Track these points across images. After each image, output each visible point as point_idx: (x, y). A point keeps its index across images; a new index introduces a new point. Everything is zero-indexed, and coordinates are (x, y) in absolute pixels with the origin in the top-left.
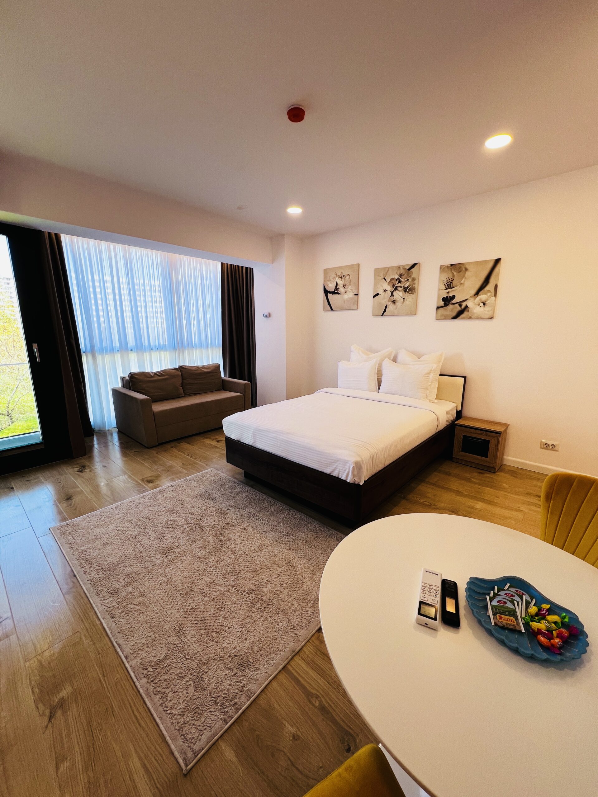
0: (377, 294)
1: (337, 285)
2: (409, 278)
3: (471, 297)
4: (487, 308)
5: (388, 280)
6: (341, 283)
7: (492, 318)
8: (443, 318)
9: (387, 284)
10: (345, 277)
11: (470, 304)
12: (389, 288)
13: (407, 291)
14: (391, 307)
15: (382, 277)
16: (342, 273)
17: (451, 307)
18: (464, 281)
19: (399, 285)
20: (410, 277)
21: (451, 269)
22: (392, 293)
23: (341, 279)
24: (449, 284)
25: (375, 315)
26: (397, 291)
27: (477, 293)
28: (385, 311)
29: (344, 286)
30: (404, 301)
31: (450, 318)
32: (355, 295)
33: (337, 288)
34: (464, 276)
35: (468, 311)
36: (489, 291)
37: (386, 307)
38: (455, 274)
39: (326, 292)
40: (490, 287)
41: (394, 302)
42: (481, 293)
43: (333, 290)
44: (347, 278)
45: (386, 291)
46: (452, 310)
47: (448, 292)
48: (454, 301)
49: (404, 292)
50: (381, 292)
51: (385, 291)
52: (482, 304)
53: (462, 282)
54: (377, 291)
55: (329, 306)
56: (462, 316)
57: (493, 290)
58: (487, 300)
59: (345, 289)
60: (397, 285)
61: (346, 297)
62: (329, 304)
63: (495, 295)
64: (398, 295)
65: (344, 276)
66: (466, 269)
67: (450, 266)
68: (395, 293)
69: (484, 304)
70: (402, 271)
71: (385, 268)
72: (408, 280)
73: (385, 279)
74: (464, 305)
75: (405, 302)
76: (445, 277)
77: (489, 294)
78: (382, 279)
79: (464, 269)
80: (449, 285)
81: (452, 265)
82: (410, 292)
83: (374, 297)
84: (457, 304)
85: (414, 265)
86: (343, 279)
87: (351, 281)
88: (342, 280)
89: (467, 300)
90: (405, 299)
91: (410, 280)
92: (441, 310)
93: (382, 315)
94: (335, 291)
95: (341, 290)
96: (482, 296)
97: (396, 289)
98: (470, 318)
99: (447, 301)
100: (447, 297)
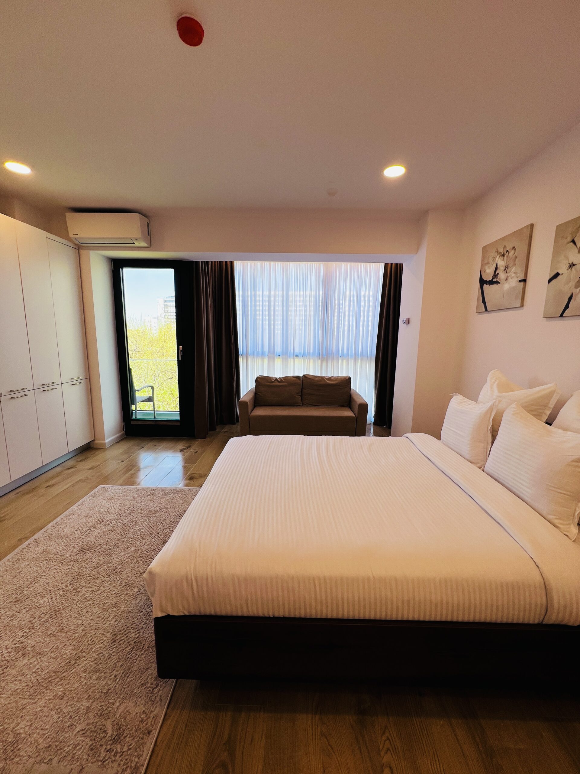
0: (557, 275)
1: (496, 269)
6: (501, 263)
9: (577, 251)
10: (509, 253)
14: (579, 298)
15: (569, 239)
16: (505, 247)
23: (502, 258)
25: (549, 317)
28: (567, 307)
29: (506, 268)
32: (520, 281)
33: (496, 273)
37: (570, 298)
39: (482, 282)
43: (490, 279)
44: (512, 253)
45: (574, 265)
50: (563, 269)
51: (571, 266)
54: (556, 268)
55: (483, 304)
59: (507, 274)
61: (506, 286)
62: (484, 301)
65: (507, 251)
73: (573, 242)
78: (568, 243)
83: (550, 281)
86: (505, 257)
87: (516, 257)
88: (503, 260)
93: (561, 316)
94: (493, 279)
95: (502, 276)
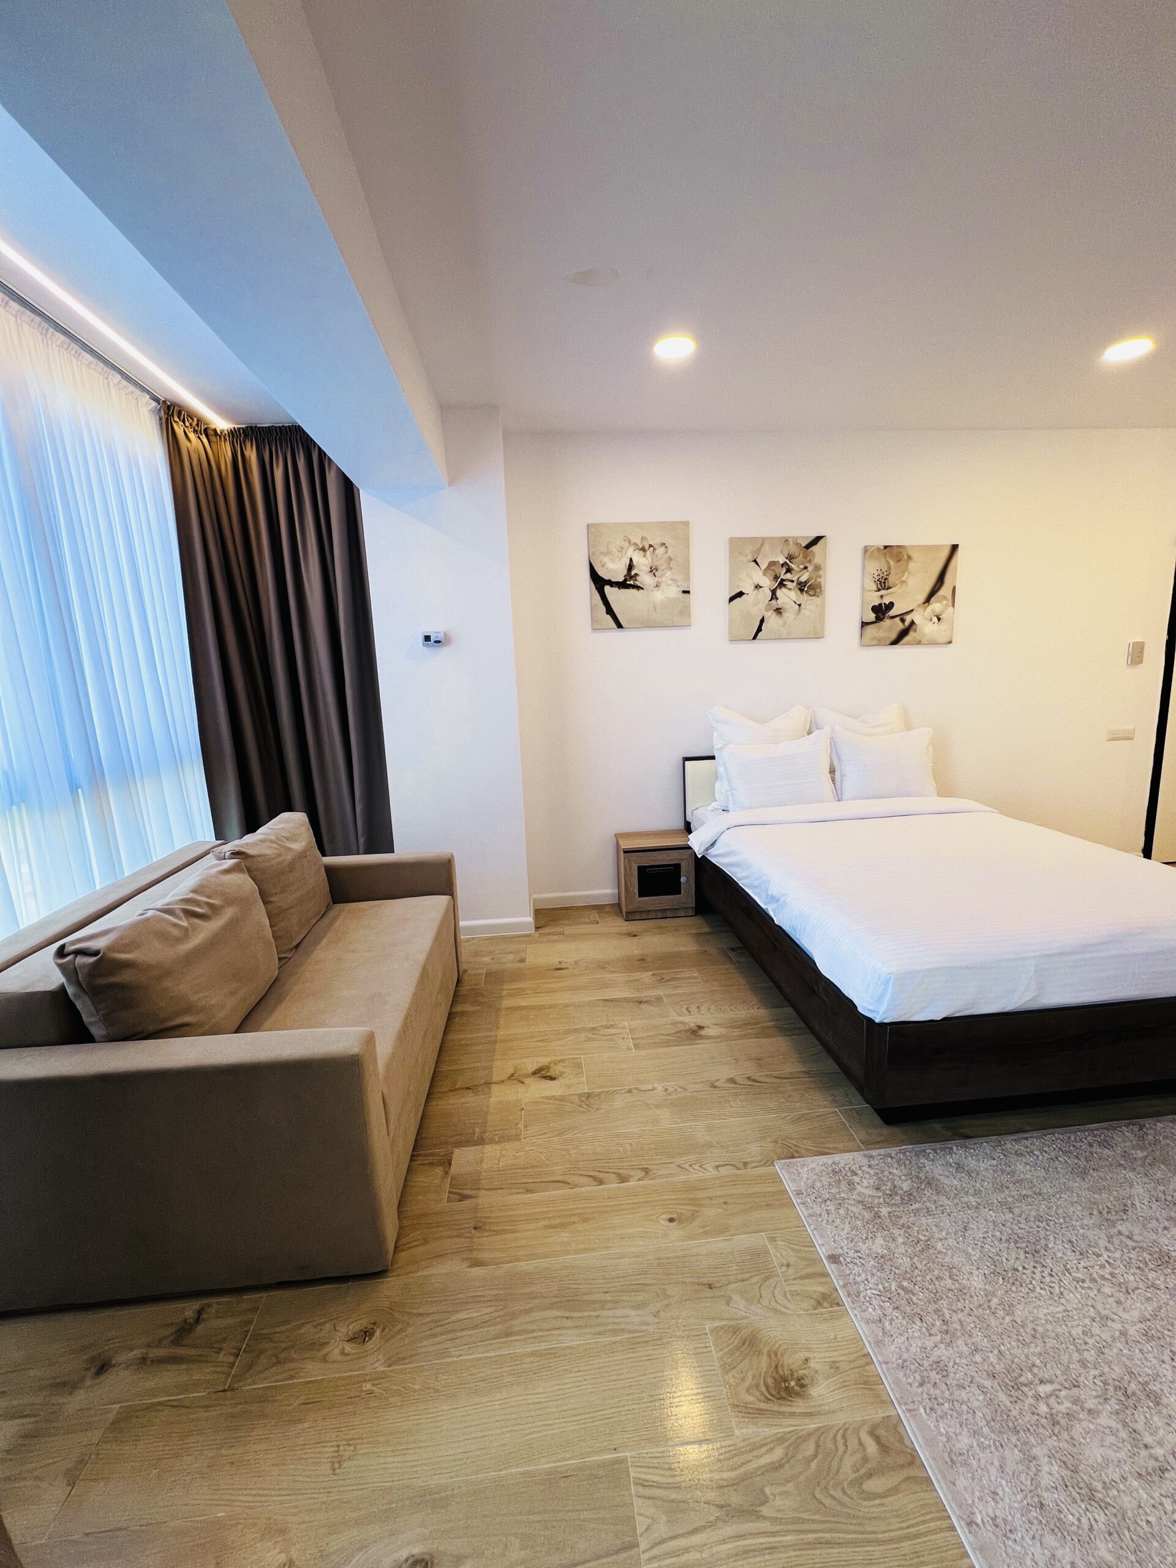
0: (740, 594)
1: (631, 567)
2: (807, 565)
3: (919, 606)
4: (943, 626)
5: (764, 566)
6: (640, 560)
7: (950, 642)
8: (875, 642)
9: (762, 573)
10: (654, 549)
11: (917, 617)
12: (767, 583)
13: (806, 589)
14: (772, 621)
15: (750, 557)
16: (643, 538)
17: (887, 623)
18: (907, 578)
19: (788, 576)
20: (810, 561)
21: (885, 554)
22: (774, 592)
23: (642, 553)
24: (883, 581)
25: (734, 640)
26: (783, 589)
27: (928, 600)
28: (759, 630)
29: (653, 570)
30: (799, 610)
31: (888, 643)
32: (684, 592)
33: (633, 573)
34: (906, 569)
35: (915, 631)
36: (945, 598)
37: (762, 621)
38: (892, 563)
39: (599, 582)
40: (945, 591)
41: (778, 611)
42: (933, 599)
43: (621, 579)
44: (660, 551)
45: (760, 587)
46: (890, 629)
47: (882, 597)
48: (892, 613)
49: (799, 592)
50: (747, 588)
51: (758, 587)
52: (935, 619)
53: (904, 579)
54: (738, 586)
55: (609, 617)
56: (907, 639)
57: (949, 597)
58: (943, 612)
59: (656, 579)
60: (784, 578)
61: (659, 596)
62: (610, 611)
63: (953, 606)
64: (788, 596)
65: (651, 546)
66: (909, 558)
67: (882, 548)
68: (779, 593)
69: (939, 619)
70: (793, 549)
71: (753, 539)
72: (806, 568)
73: (755, 561)
74: (908, 619)
75: (803, 611)
76: (875, 567)
77: (945, 602)
78: (749, 561)
79: (905, 557)
80: (883, 584)
81: (886, 547)
82: (812, 592)
83: (732, 599)
84: (898, 618)
85: (817, 540)
86: (648, 553)
87: (670, 559)
88: (645, 556)
89: (912, 610)
90: (802, 606)
91: (810, 568)
92: (870, 629)
93: (755, 638)
94: (626, 580)
95: (645, 579)
96: (936, 606)
97: (782, 584)
98: (919, 643)
99: (881, 611)
100: (880, 605)
